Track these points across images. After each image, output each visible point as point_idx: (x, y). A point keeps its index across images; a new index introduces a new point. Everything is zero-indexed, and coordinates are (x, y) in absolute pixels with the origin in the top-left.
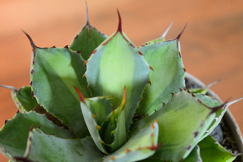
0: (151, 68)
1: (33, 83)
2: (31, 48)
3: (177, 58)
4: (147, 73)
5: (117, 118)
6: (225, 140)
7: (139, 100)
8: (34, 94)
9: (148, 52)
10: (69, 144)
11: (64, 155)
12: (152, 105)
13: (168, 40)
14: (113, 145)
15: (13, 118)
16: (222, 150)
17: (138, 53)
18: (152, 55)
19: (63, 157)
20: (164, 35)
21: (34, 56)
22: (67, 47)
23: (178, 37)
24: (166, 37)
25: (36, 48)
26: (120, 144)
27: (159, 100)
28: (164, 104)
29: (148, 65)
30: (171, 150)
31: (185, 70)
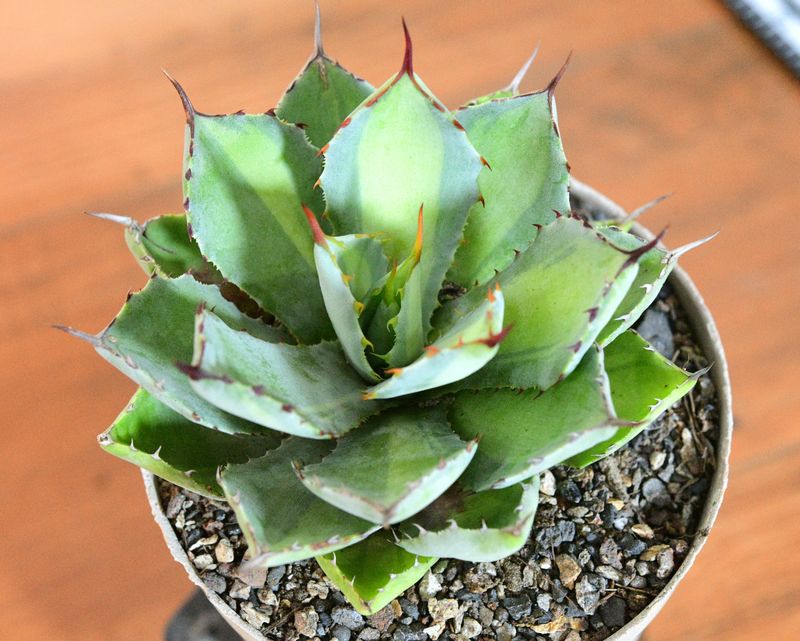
0: (485, 163)
1: (190, 203)
2: (183, 116)
3: (550, 138)
4: (475, 175)
5: (402, 286)
6: (678, 353)
7: (456, 244)
8: (193, 230)
9: (476, 124)
10: (282, 354)
11: (274, 377)
12: (487, 259)
13: (525, 92)
14: (390, 356)
15: (144, 289)
16: (664, 366)
17: (453, 125)
18: (485, 133)
19: (273, 380)
20: (517, 81)
21: (192, 136)
22: (271, 113)
23: (552, 86)
24: (521, 87)
25: (197, 117)
26: (410, 354)
27: (504, 244)
28: (517, 252)
29: (478, 155)
30: (535, 362)
31: (568, 168)
